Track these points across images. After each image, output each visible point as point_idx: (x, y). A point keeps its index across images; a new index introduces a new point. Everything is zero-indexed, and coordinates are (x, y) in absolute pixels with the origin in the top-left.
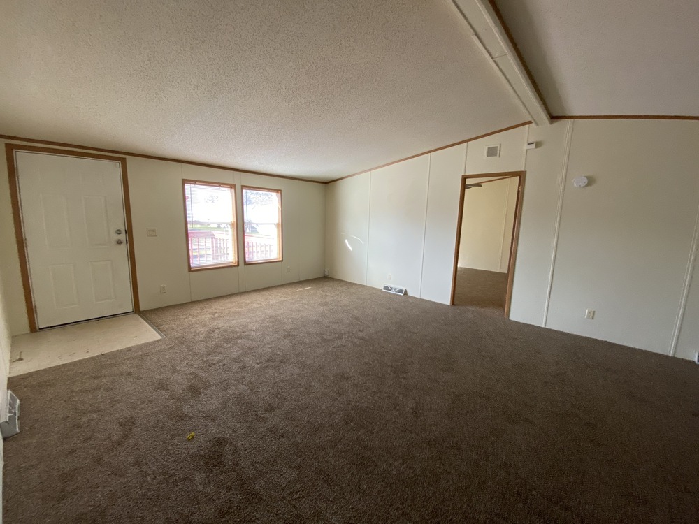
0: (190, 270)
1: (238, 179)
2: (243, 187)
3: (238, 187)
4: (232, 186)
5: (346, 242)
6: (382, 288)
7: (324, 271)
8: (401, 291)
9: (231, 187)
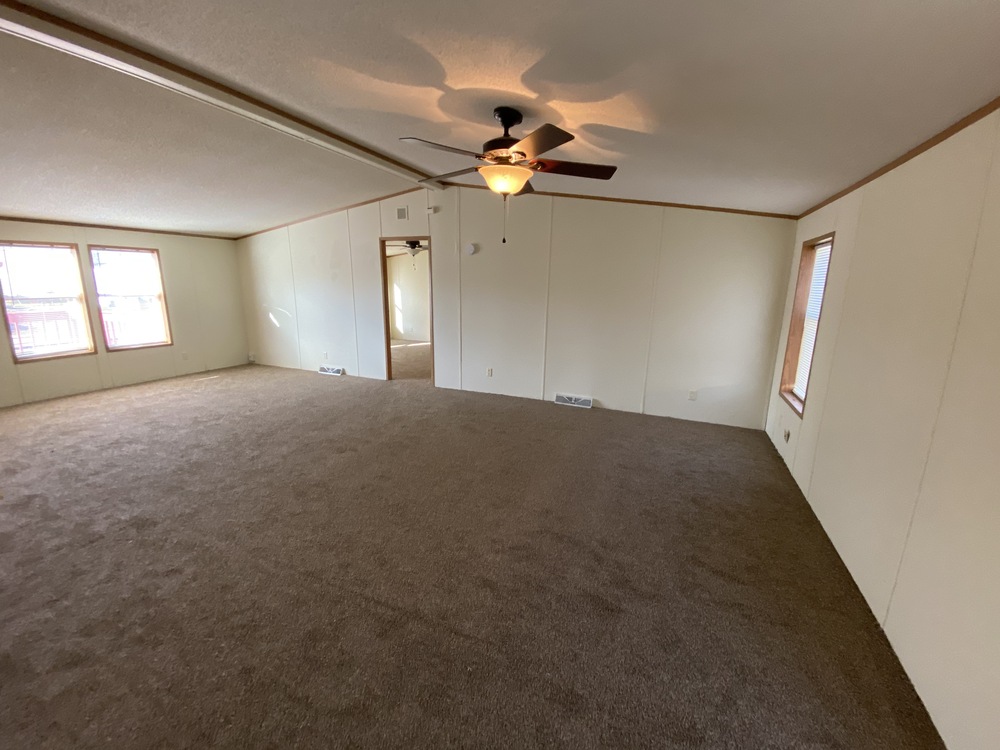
0: (16, 361)
1: (83, 237)
2: (91, 247)
3: (83, 248)
4: (73, 246)
5: (271, 316)
6: (318, 370)
7: (248, 357)
8: (338, 371)
9: (71, 248)
